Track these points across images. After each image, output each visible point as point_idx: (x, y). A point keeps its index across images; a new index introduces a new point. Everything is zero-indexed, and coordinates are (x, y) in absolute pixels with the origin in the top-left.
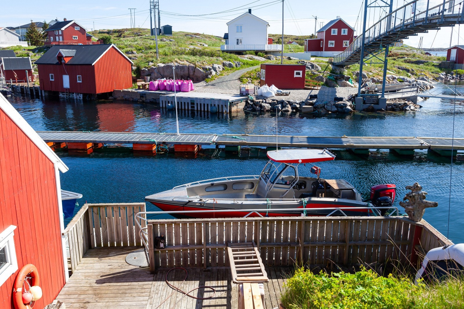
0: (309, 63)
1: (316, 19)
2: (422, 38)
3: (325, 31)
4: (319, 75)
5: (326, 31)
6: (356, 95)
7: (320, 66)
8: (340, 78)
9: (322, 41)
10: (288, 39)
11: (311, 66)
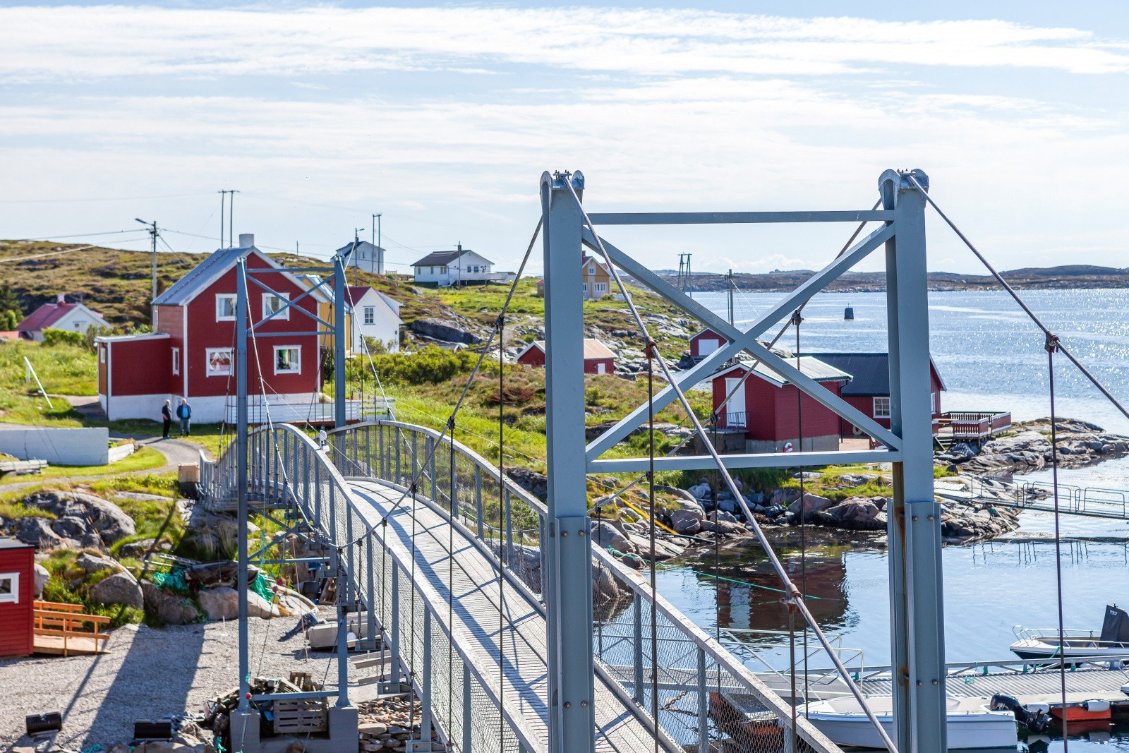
0: (79, 501)
1: (154, 233)
2: (685, 260)
3: (184, 304)
4: (116, 571)
5: (191, 306)
6: (233, 702)
7: (132, 514)
8: (210, 581)
9: (175, 350)
10: (63, 270)
11: (83, 516)
